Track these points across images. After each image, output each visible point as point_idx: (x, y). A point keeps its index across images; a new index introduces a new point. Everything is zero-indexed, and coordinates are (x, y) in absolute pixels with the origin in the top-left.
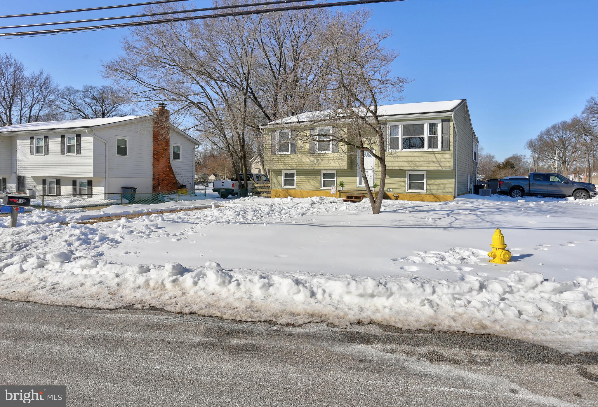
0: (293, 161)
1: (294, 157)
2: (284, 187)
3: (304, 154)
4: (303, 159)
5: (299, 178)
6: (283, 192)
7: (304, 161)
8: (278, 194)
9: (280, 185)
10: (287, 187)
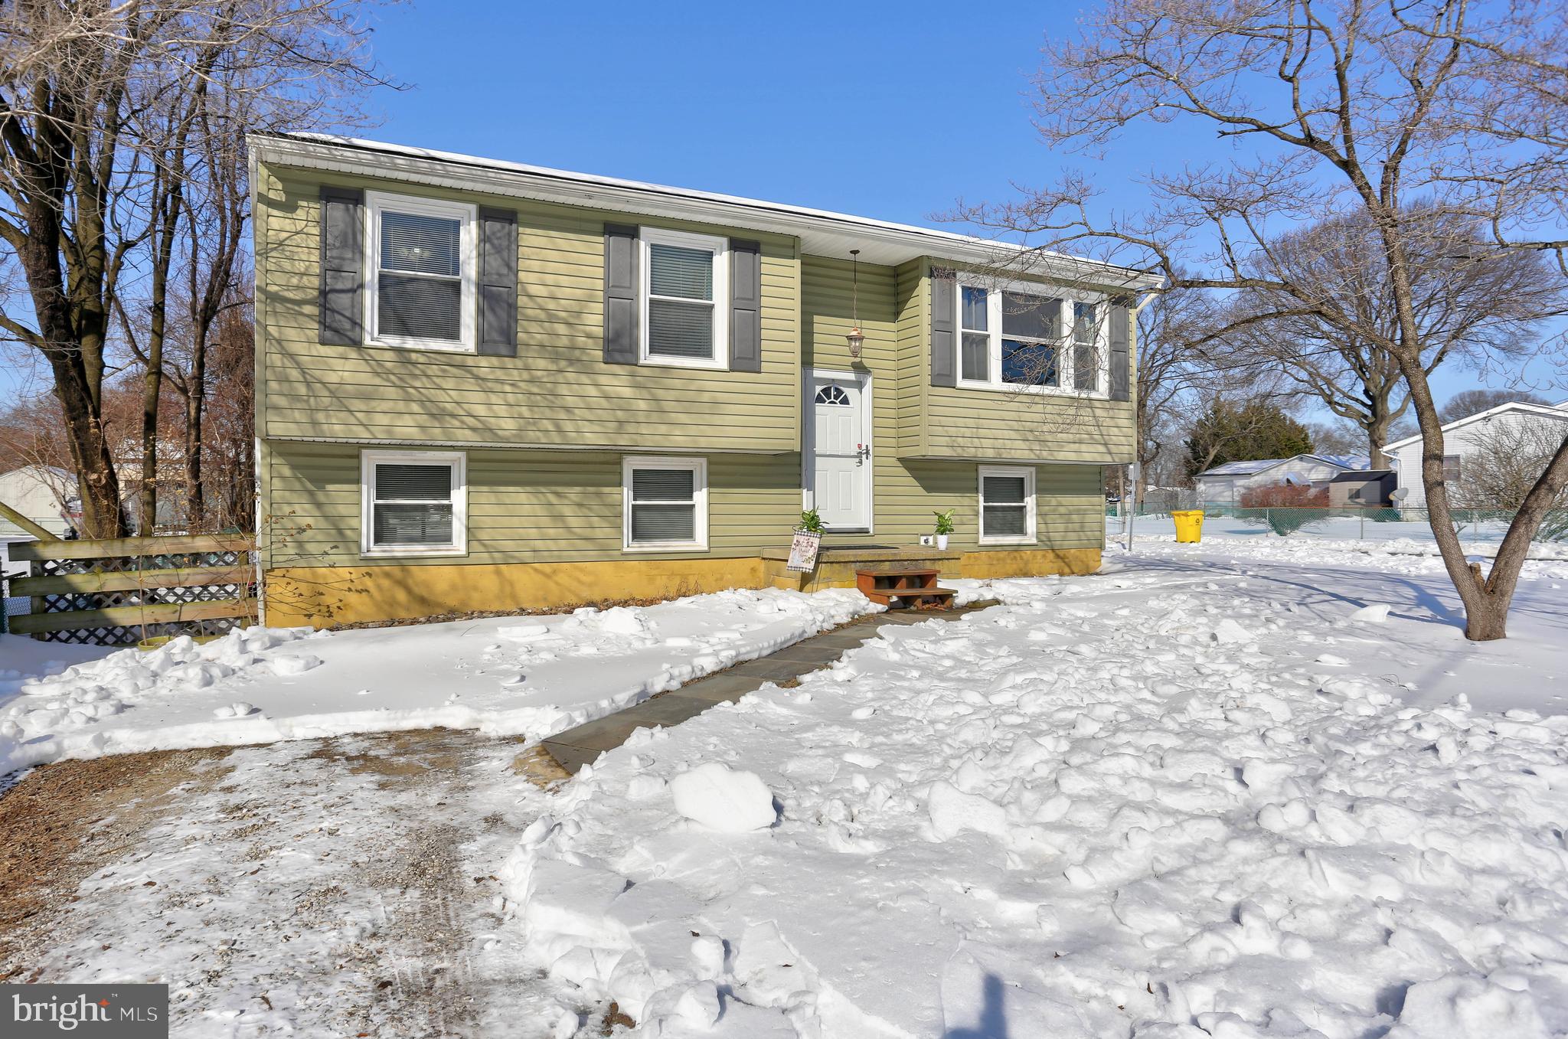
0: (494, 398)
1: (499, 374)
2: (377, 551)
3: (571, 361)
4: (563, 390)
5: (492, 498)
6: (369, 583)
7: (570, 401)
8: (330, 600)
9: (342, 537)
10: (399, 550)
